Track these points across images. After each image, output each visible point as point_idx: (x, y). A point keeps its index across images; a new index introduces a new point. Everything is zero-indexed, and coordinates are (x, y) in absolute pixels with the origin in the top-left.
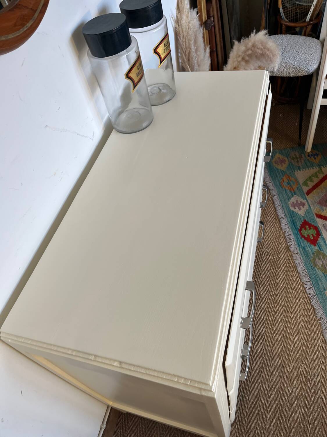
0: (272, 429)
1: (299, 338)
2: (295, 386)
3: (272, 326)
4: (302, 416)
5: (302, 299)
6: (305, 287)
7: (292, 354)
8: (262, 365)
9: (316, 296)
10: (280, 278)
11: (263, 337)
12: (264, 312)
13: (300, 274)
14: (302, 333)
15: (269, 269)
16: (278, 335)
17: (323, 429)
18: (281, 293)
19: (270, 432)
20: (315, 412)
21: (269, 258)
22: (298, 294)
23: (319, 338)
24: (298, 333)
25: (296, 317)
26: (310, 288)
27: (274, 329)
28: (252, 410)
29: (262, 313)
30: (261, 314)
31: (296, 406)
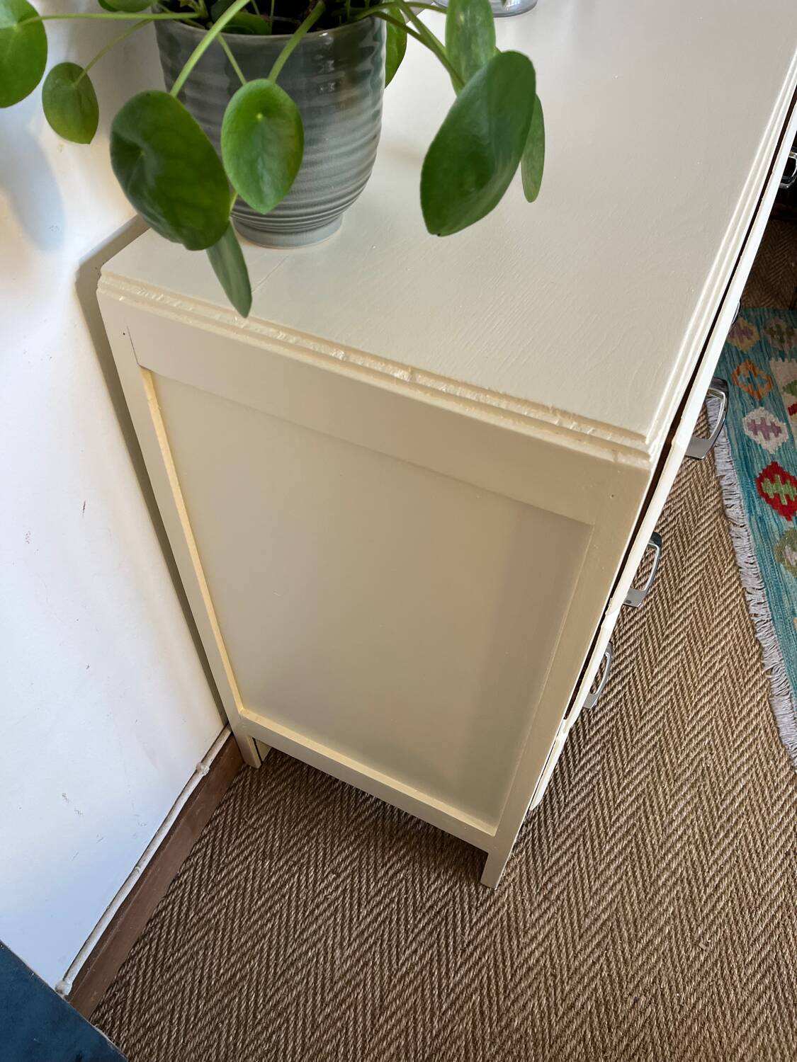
0: (611, 876)
1: (711, 699)
2: (684, 796)
3: (650, 663)
4: (689, 863)
5: (736, 623)
6: (748, 599)
7: (688, 729)
8: (612, 738)
9: (772, 622)
10: (690, 570)
11: (626, 681)
12: (637, 630)
13: (740, 570)
14: (722, 692)
16: (661, 685)
17: (736, 902)
18: (688, 599)
19: (606, 882)
20: (724, 864)
21: (672, 522)
22: (727, 611)
23: (761, 711)
24: (712, 689)
25: (713, 656)
26: (758, 603)
27: (656, 671)
28: (569, 825)
29: (632, 631)
30: (629, 633)
31: (677, 840)
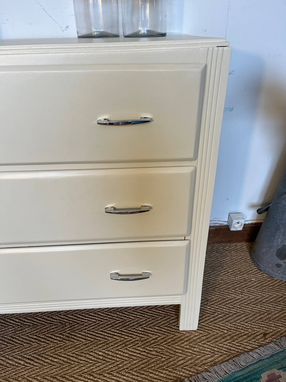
3: (43, 374)
11: (28, 365)
12: (64, 361)
15: (133, 357)
